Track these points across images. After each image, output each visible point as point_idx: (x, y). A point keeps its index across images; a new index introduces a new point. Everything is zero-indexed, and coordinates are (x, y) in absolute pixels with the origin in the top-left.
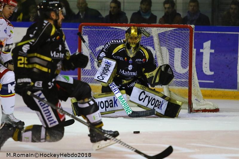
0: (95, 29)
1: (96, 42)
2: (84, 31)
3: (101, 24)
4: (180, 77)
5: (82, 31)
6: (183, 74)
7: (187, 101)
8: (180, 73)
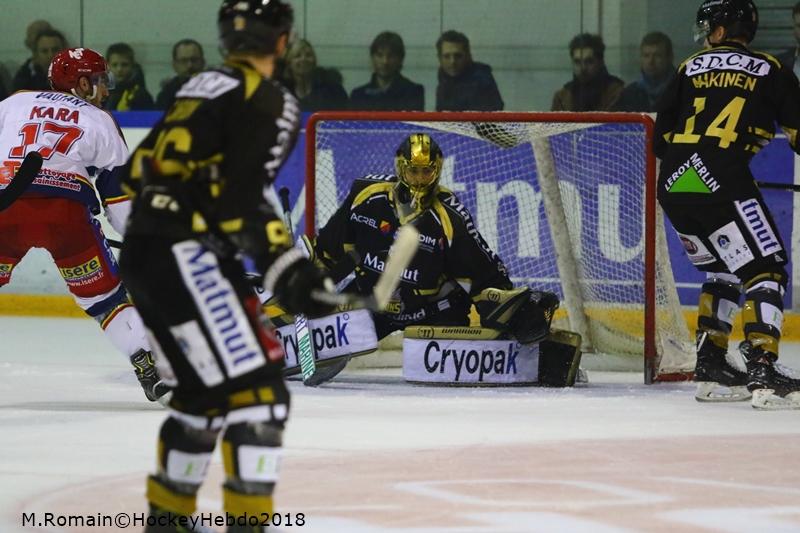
0: (354, 131)
1: (358, 169)
2: (322, 136)
3: (373, 114)
4: (617, 275)
5: (317, 136)
6: (629, 263)
7: (641, 347)
8: (618, 260)
